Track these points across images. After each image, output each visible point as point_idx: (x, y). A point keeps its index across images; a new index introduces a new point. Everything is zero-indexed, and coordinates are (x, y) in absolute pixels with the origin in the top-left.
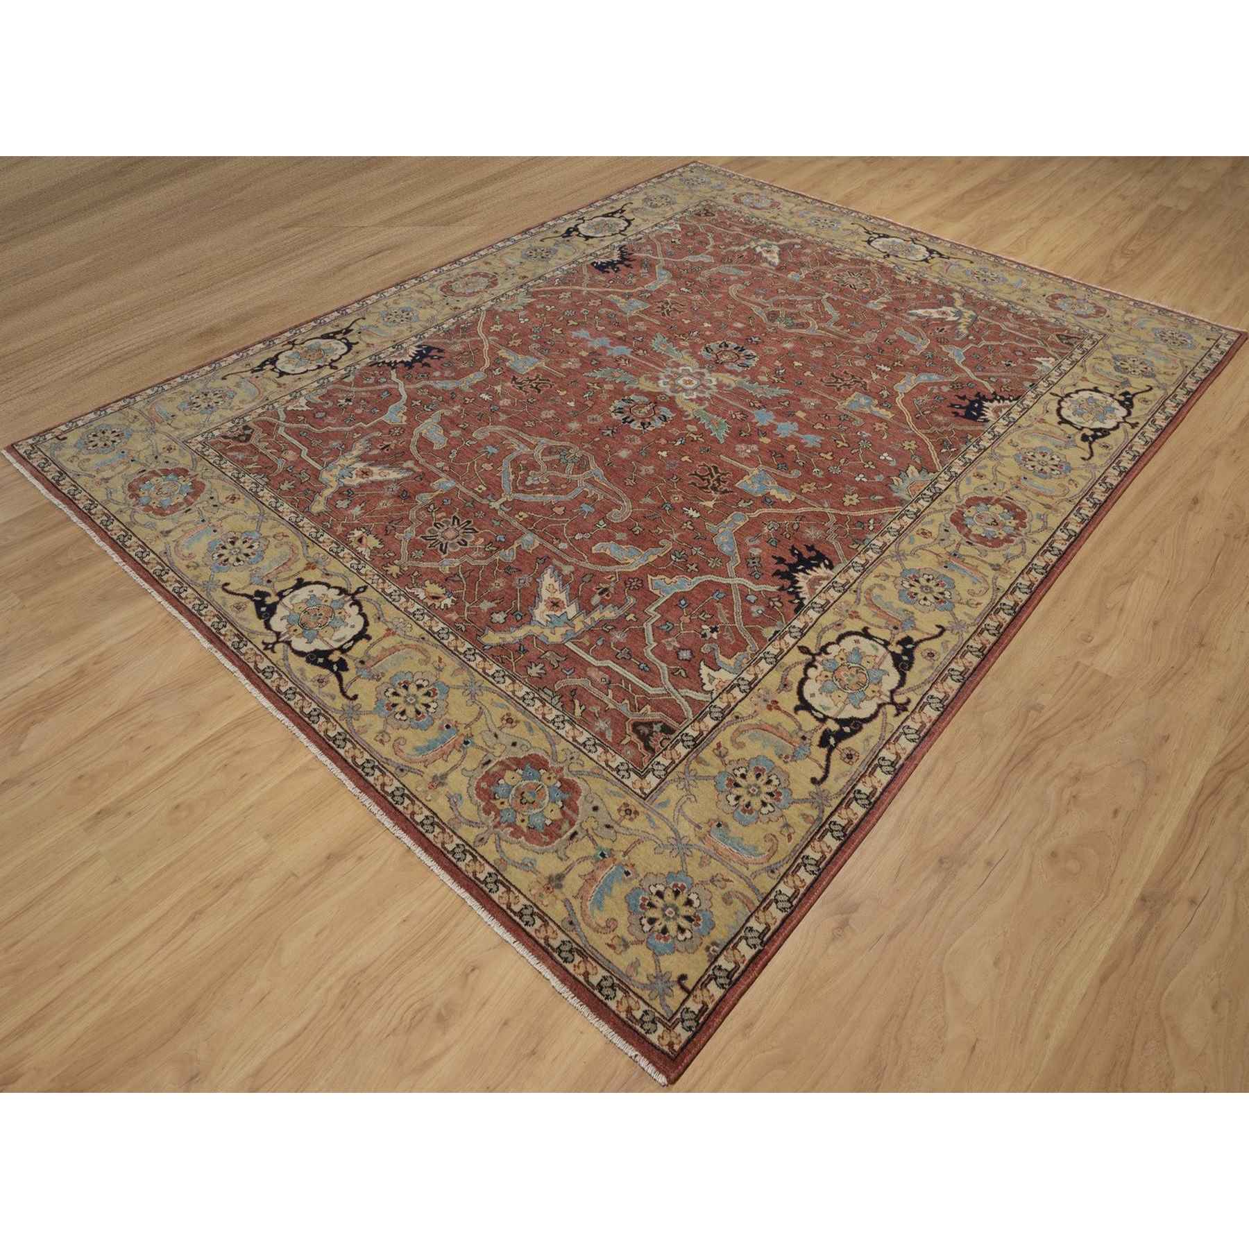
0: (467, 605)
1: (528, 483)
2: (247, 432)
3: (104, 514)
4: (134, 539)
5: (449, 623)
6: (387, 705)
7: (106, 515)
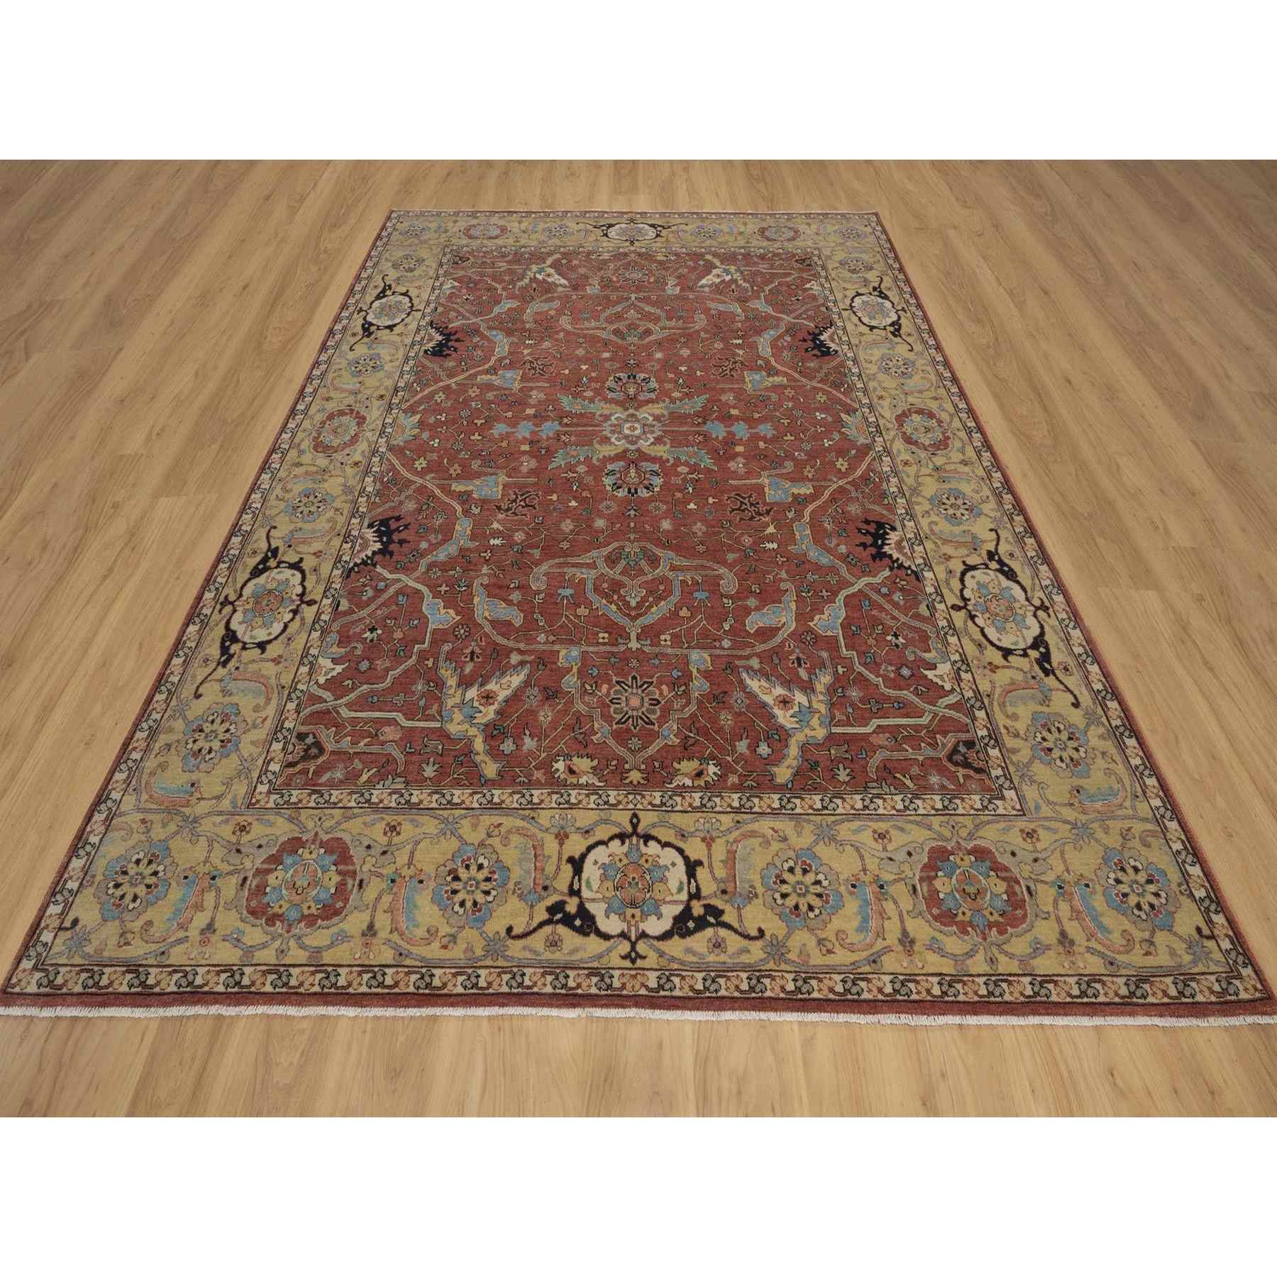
0: (729, 759)
1: (633, 603)
2: (310, 740)
3: (264, 973)
4: (343, 971)
5: (738, 788)
6: (791, 912)
7: (270, 972)
